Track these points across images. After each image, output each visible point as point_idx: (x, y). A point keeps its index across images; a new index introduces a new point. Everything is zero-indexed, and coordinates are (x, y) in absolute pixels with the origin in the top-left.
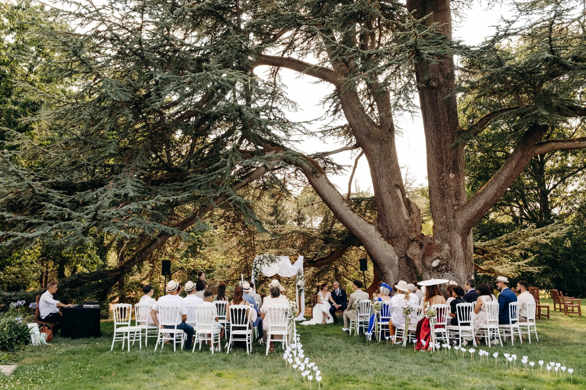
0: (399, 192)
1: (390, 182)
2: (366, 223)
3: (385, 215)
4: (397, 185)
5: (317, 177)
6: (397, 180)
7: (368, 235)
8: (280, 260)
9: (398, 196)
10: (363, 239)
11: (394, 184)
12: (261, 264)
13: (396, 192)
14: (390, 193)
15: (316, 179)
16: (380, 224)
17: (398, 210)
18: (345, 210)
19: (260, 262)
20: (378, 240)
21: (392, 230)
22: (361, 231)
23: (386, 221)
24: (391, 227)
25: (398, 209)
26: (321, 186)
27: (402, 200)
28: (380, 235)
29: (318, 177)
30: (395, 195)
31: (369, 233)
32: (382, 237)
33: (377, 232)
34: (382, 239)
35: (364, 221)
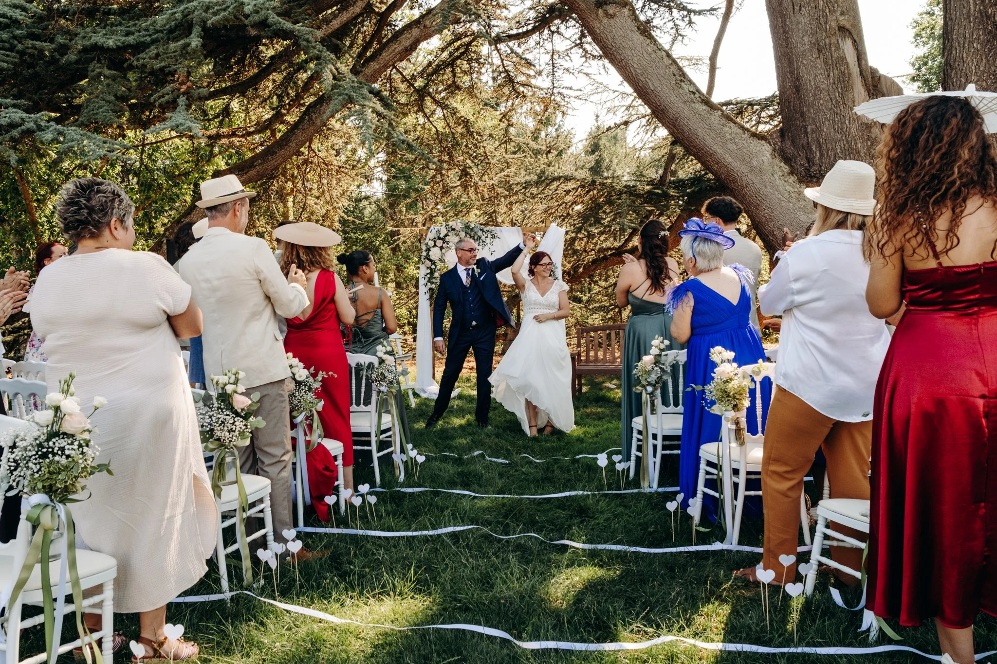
0: (847, 47)
1: (820, 21)
2: (746, 135)
3: (802, 114)
4: (841, 29)
5: (607, 15)
6: (842, 14)
7: (752, 169)
8: (494, 237)
9: (843, 59)
10: (735, 181)
11: (834, 24)
12: (441, 248)
13: (838, 48)
14: (820, 51)
15: (605, 20)
16: (788, 144)
17: (842, 98)
18: (685, 103)
19: (439, 243)
20: (778, 182)
21: (822, 155)
22: (729, 159)
23: (806, 133)
24: (820, 147)
25: (842, 95)
26: (619, 40)
27: (855, 70)
28: (786, 169)
29: (611, 16)
30: (835, 55)
31: (755, 163)
32: (792, 173)
33: (777, 161)
34: (792, 179)
35: (740, 131)
